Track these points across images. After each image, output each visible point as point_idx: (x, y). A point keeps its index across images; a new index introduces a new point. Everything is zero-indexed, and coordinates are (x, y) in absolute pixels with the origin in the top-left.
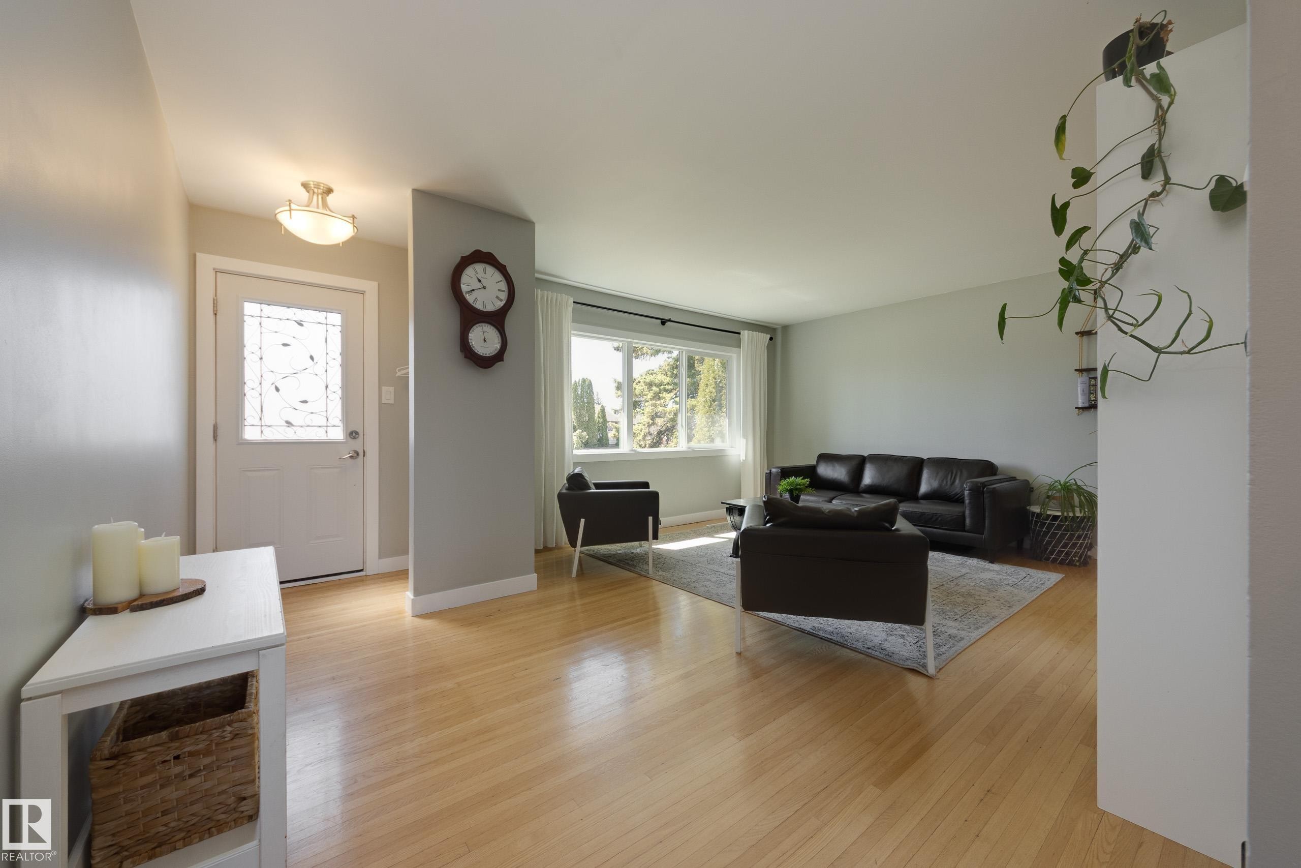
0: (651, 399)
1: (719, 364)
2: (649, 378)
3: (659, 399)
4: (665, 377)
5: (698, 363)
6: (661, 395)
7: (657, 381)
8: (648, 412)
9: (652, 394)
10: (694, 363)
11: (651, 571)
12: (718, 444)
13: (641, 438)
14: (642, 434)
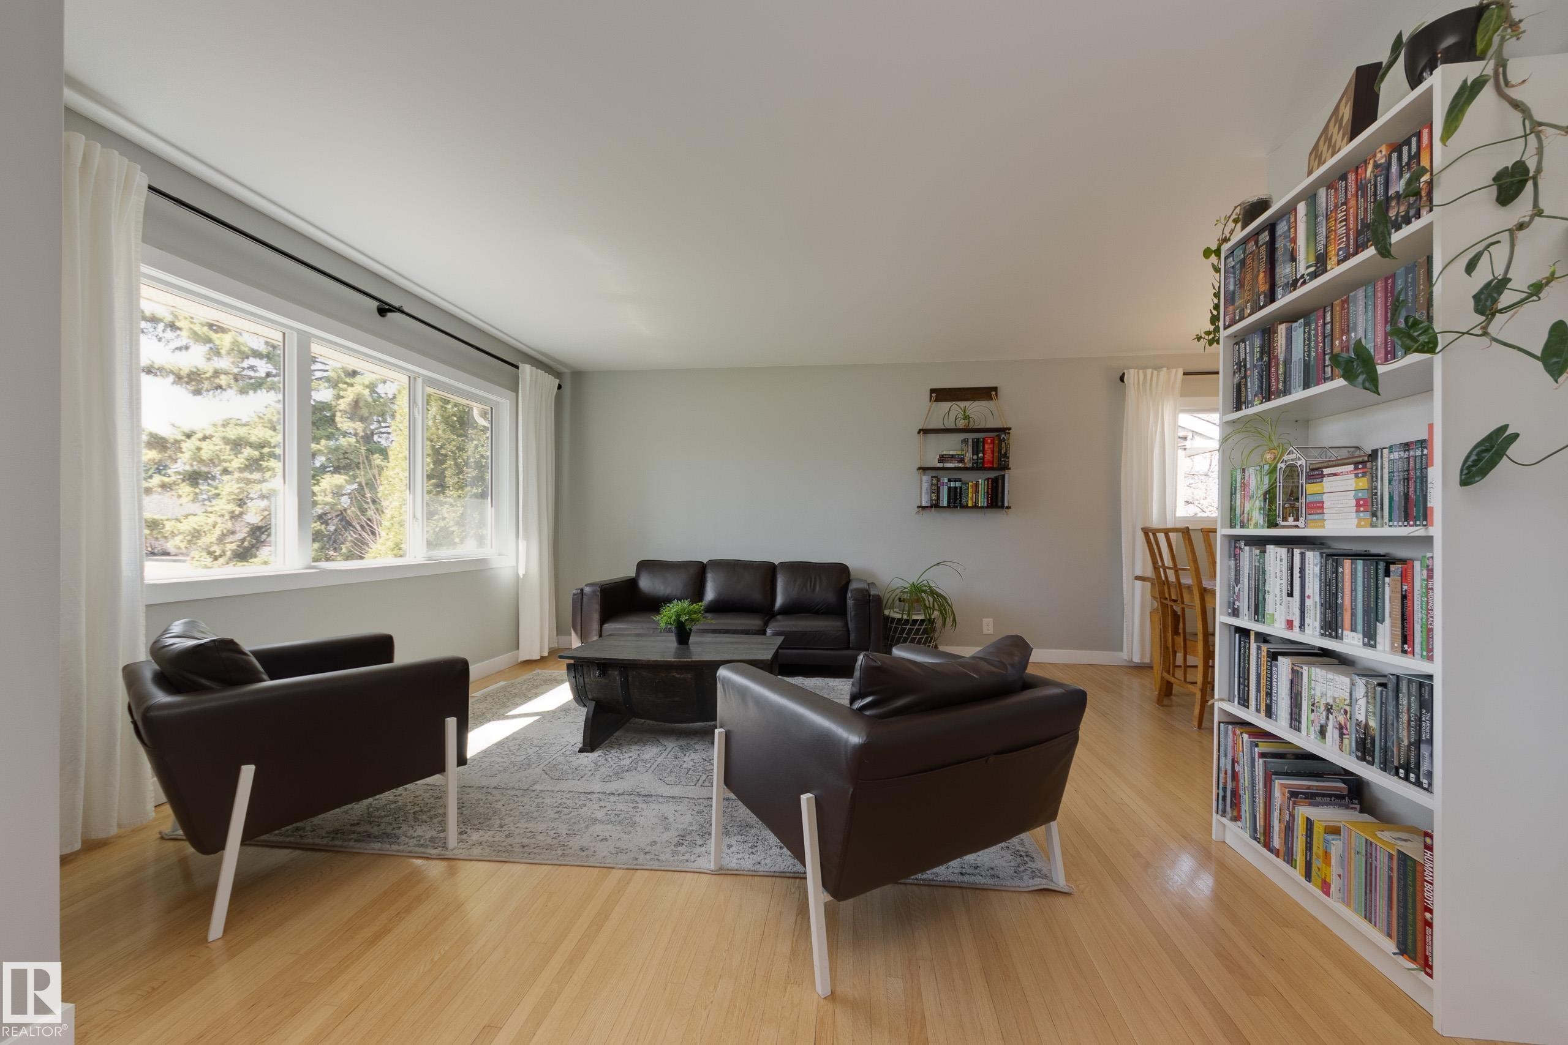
0: (241, 470)
1: (438, 417)
2: (232, 433)
3: (260, 469)
4: (272, 433)
5: (341, 417)
6: (264, 464)
7: (253, 439)
8: (230, 493)
9: (242, 460)
10: (334, 415)
11: (452, 841)
12: (467, 550)
13: (214, 540)
14: (217, 532)
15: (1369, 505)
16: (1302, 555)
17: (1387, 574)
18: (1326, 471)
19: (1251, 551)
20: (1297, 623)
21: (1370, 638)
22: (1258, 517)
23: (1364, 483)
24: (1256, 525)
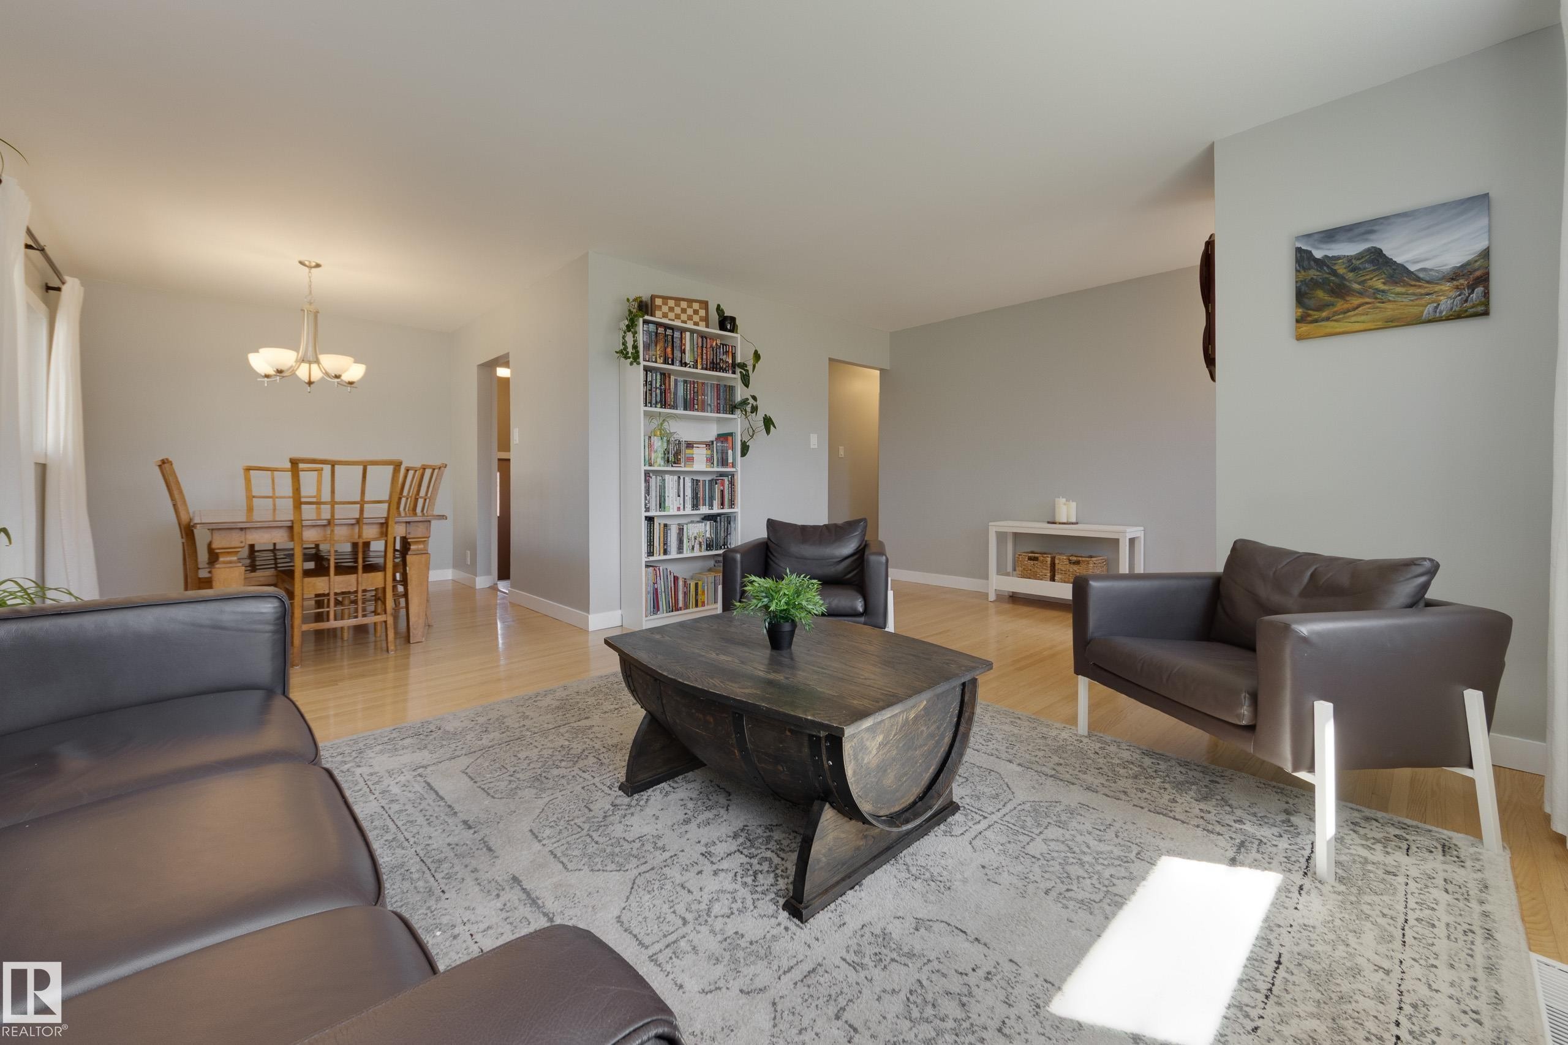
15: (710, 460)
16: (684, 478)
17: (716, 484)
18: (695, 445)
19: (656, 478)
20: (682, 508)
21: (711, 506)
22: (660, 461)
23: (709, 452)
24: (660, 465)
